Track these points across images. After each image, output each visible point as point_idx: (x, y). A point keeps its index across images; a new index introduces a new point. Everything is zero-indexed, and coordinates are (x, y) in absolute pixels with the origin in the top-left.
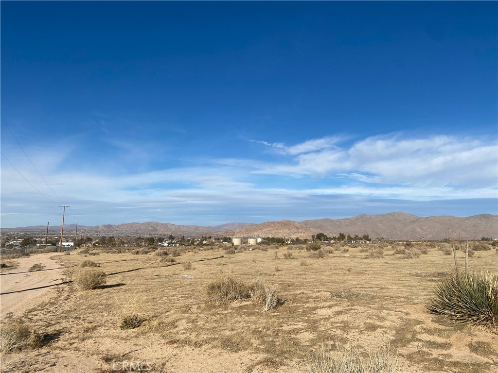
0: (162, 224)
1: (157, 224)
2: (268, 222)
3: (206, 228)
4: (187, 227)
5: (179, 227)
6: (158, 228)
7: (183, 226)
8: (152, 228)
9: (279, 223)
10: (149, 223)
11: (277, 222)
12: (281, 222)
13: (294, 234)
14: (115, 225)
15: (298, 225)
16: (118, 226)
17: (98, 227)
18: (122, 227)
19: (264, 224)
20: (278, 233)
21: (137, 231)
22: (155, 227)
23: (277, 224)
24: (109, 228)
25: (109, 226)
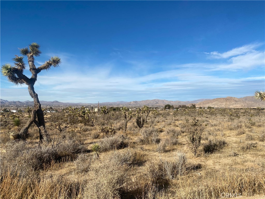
0: (161, 100)
1: (159, 101)
2: (217, 99)
3: (185, 102)
4: (174, 102)
5: (170, 102)
6: (159, 102)
7: (172, 101)
8: (156, 102)
9: (224, 99)
10: (155, 100)
11: (222, 98)
12: (225, 98)
13: (232, 105)
14: (139, 101)
15: (237, 100)
16: (140, 102)
17: (131, 102)
18: (142, 102)
19: (214, 99)
20: (222, 105)
21: (149, 104)
22: (158, 102)
23: (222, 99)
24: (136, 103)
25: (136, 102)
